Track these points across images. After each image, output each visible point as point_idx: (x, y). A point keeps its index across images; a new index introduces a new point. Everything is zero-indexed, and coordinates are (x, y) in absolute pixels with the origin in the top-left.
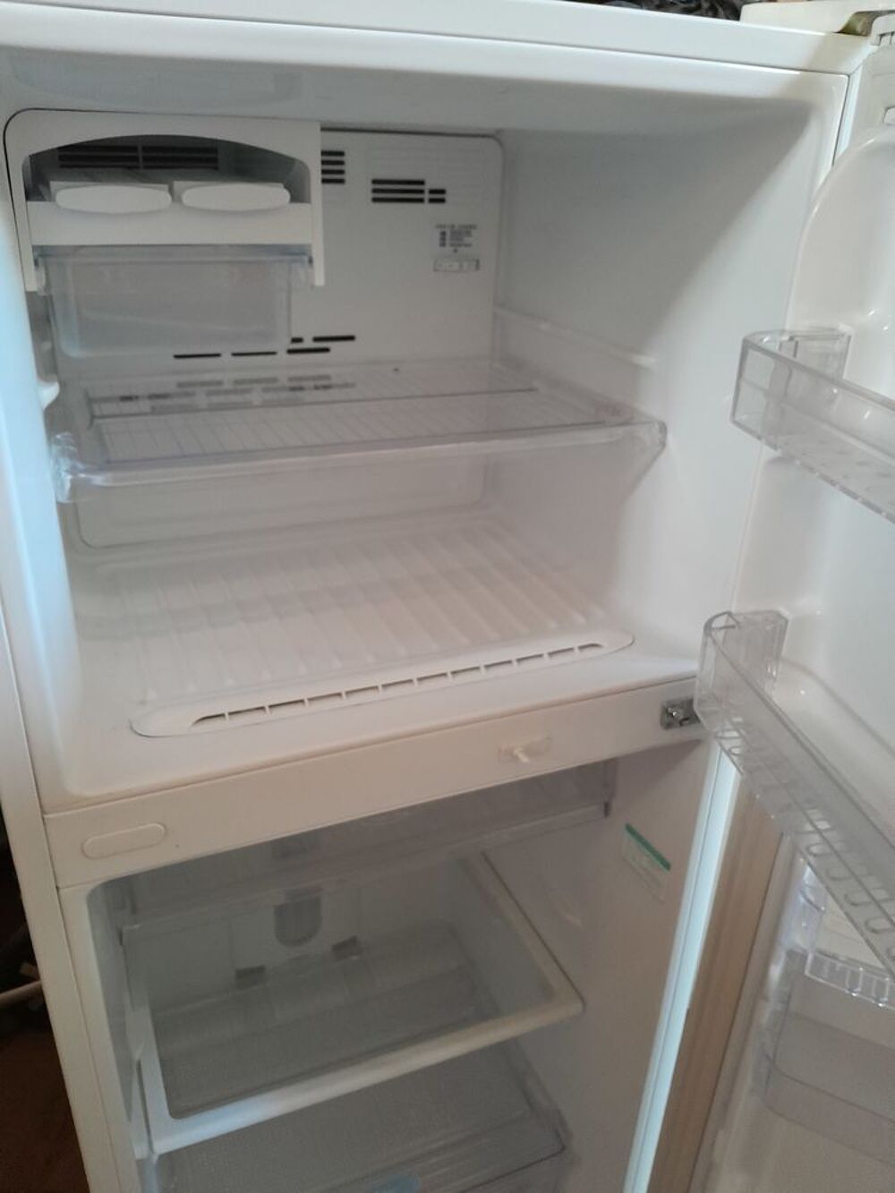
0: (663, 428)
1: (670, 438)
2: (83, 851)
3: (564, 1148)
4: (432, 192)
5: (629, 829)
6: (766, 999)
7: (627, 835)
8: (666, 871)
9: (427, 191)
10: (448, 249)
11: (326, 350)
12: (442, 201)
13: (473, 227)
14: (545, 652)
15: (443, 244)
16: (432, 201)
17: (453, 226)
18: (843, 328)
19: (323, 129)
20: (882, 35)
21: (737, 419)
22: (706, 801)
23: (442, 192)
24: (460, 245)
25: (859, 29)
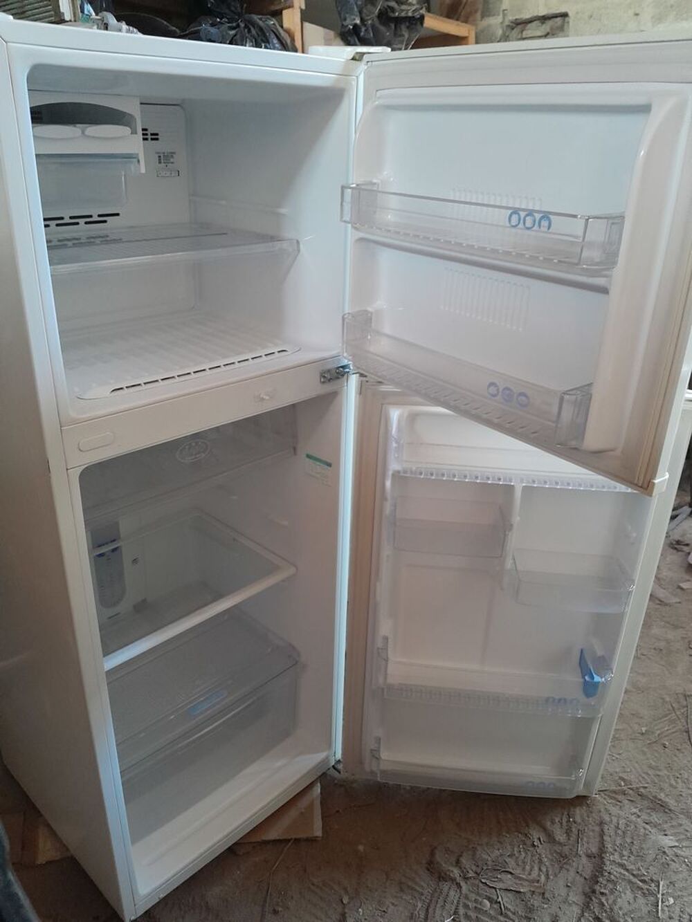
0: (298, 242)
1: (301, 246)
2: (80, 450)
3: (297, 662)
4: (152, 134)
5: (308, 456)
6: (386, 499)
7: (308, 460)
8: (329, 468)
9: (149, 134)
10: (163, 165)
11: (105, 222)
12: (157, 139)
13: (174, 153)
14: (263, 354)
15: (160, 162)
16: (152, 139)
17: (164, 153)
18: (375, 181)
19: (141, 104)
20: (368, 62)
21: (344, 219)
22: (344, 419)
23: (157, 134)
24: (168, 163)
25: (357, 58)
